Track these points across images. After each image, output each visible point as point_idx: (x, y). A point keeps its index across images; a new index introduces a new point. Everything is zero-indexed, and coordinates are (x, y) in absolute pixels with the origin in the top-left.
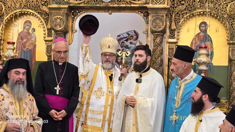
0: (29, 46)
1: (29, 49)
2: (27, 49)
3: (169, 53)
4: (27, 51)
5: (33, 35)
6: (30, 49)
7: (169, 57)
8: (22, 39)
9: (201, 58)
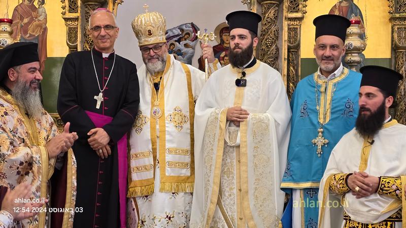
0: (33, 32)
1: (34, 35)
2: (31, 35)
3: (289, 37)
4: (31, 40)
5: (40, 10)
6: (36, 35)
7: (289, 44)
8: (21, 18)
9: (352, 40)
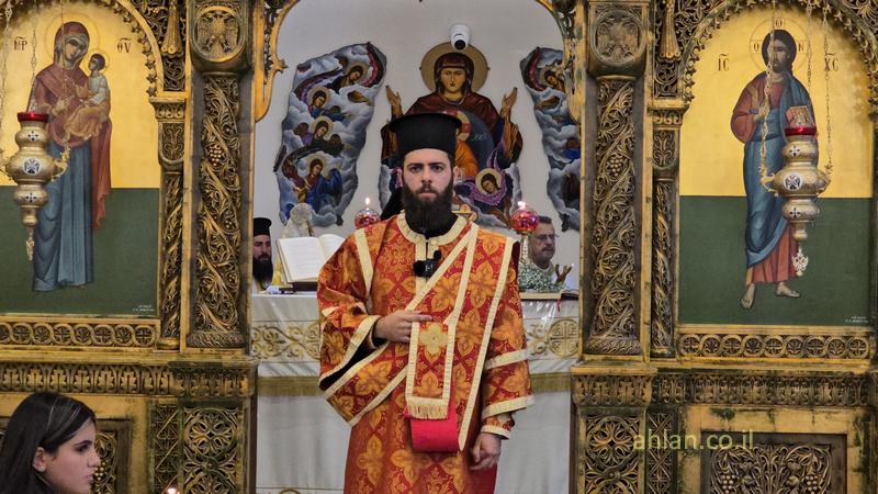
0: (79, 129)
1: (81, 138)
2: (73, 138)
3: (656, 152)
4: (73, 148)
5: (95, 81)
6: (86, 138)
7: (656, 167)
8: (50, 97)
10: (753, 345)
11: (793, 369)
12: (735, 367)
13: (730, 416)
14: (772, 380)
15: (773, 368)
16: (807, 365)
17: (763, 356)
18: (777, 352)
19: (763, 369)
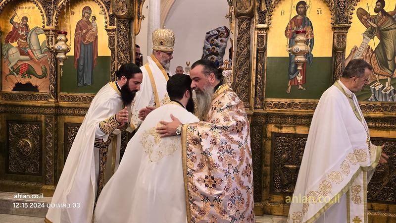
0: (89, 39)
2: (88, 41)
3: (258, 42)
4: (87, 45)
5: (93, 24)
6: (91, 41)
7: (258, 47)
8: (81, 29)
9: (299, 46)
10: (289, 105)
11: (302, 113)
12: (283, 112)
13: (281, 128)
14: (295, 117)
15: (295, 113)
16: (307, 112)
17: (293, 109)
18: (297, 108)
19: (292, 113)
